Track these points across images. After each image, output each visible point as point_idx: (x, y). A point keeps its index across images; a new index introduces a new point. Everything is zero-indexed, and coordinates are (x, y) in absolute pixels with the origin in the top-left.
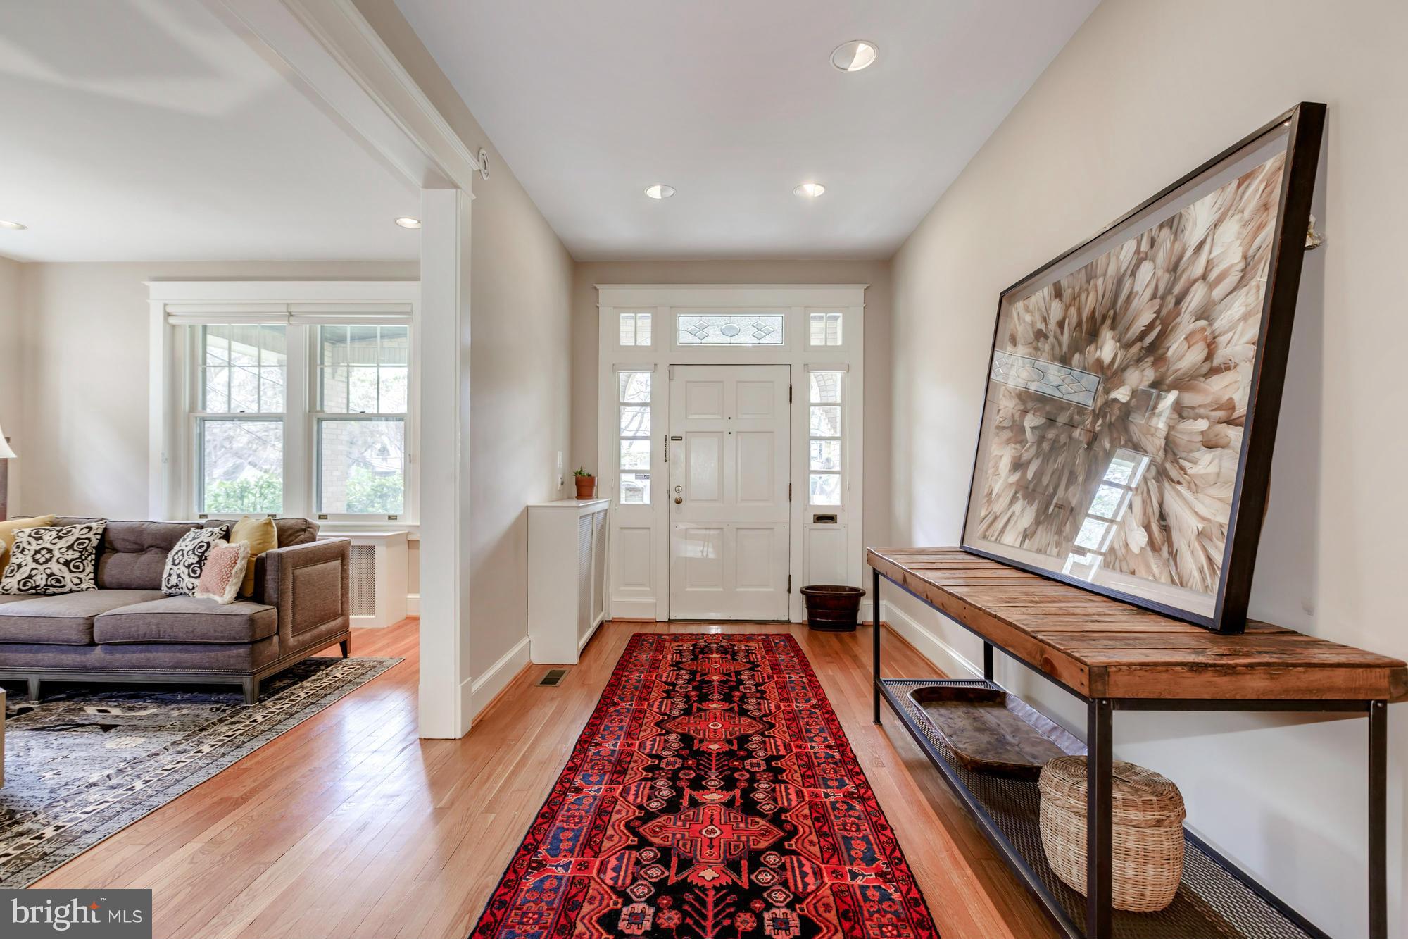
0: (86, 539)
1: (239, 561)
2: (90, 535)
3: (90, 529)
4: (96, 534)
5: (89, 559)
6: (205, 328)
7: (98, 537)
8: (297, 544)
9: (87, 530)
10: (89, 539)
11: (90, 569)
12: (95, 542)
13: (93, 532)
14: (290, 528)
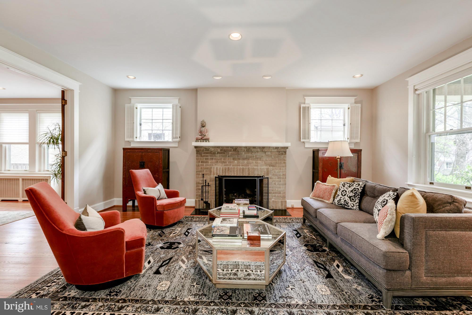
0: (357, 188)
1: (388, 216)
2: (359, 187)
3: (359, 184)
4: (361, 187)
5: (358, 197)
6: (434, 90)
7: (362, 188)
8: (444, 212)
9: (358, 185)
10: (358, 189)
11: (357, 201)
12: (360, 191)
13: (360, 186)
14: (440, 200)
